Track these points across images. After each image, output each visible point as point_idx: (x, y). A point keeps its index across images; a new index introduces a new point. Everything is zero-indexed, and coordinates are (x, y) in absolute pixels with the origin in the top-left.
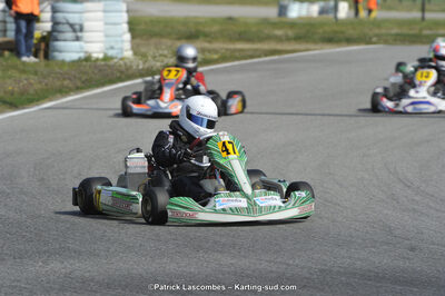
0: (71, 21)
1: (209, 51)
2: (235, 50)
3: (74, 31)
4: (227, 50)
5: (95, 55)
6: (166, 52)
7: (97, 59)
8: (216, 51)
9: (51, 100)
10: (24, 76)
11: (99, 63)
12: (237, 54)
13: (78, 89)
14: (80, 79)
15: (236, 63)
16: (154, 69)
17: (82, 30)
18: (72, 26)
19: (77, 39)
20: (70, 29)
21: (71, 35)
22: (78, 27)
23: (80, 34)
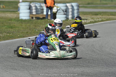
0: (63, 9)
1: (103, 18)
2: (110, 18)
3: (64, 12)
4: (108, 18)
6: (89, 18)
7: (71, 20)
8: (105, 18)
15: (111, 21)
16: (87, 23)
17: (66, 12)
18: (63, 10)
19: (65, 14)
20: (62, 11)
21: (63, 13)
22: (65, 11)
23: (65, 13)
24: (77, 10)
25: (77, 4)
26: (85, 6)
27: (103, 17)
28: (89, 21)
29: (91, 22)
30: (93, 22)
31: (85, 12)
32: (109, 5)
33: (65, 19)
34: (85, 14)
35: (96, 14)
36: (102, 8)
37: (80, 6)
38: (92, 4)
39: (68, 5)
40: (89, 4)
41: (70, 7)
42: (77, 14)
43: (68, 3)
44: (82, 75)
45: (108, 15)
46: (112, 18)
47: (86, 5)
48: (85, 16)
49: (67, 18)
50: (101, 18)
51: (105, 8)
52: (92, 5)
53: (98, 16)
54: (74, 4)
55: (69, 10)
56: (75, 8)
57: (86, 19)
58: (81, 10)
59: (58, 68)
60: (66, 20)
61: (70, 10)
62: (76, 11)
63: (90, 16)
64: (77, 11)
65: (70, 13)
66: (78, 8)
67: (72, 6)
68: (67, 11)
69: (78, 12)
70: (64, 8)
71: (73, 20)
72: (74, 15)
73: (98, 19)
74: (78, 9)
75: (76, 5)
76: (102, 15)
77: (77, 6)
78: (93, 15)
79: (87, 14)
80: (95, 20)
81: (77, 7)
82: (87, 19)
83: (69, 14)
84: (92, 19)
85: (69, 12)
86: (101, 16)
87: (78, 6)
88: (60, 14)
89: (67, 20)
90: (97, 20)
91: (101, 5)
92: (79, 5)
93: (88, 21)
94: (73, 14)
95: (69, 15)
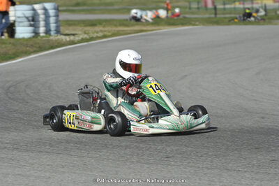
0: (27, 15)
1: (105, 31)
2: (118, 31)
3: (29, 21)
4: (114, 30)
5: (42, 35)
6: (80, 32)
7: (43, 37)
8: (109, 32)
9: (21, 57)
10: (4, 46)
11: (44, 38)
12: (121, 32)
13: (35, 52)
14: (36, 47)
16: (76, 41)
17: (33, 20)
18: (27, 18)
19: (31, 25)
20: (26, 20)
21: (27, 23)
22: (30, 19)
23: (32, 23)
24: (55, 16)
25: (55, 6)
26: (71, 8)
27: (106, 29)
28: (80, 38)
29: (83, 40)
30: (87, 40)
31: (72, 21)
32: (116, 7)
33: (33, 34)
34: (70, 25)
35: (93, 24)
36: (103, 12)
37: (60, 8)
38: (84, 4)
39: (37, 7)
40: (78, 4)
41: (40, 12)
42: (55, 25)
43: (36, 3)
44: (68, 142)
45: (116, 26)
46: (122, 31)
47: (72, 6)
48: (71, 28)
49: (36, 34)
50: (101, 31)
51: (109, 12)
52: (85, 8)
53: (97, 28)
54: (48, 6)
55: (39, 18)
56: (52, 12)
57: (74, 35)
58: (63, 16)
59: (20, 130)
60: (34, 37)
61: (42, 17)
62: (52, 20)
63: (81, 28)
64: (54, 18)
65: (42, 23)
66: (56, 13)
67: (45, 9)
68: (36, 20)
69: (57, 22)
70: (29, 14)
71: (48, 36)
72: (50, 26)
73: (97, 32)
74: (57, 16)
75: (53, 7)
76: (104, 27)
77: (55, 9)
78: (86, 26)
79: (75, 25)
80: (91, 35)
81: (54, 11)
82: (76, 34)
83: (39, 24)
84: (85, 33)
85: (39, 21)
86: (101, 28)
87: (57, 9)
88: (21, 24)
89: (37, 37)
90: (95, 35)
91: (102, 7)
92: (58, 6)
93: (77, 38)
94: (47, 24)
95: (39, 27)
